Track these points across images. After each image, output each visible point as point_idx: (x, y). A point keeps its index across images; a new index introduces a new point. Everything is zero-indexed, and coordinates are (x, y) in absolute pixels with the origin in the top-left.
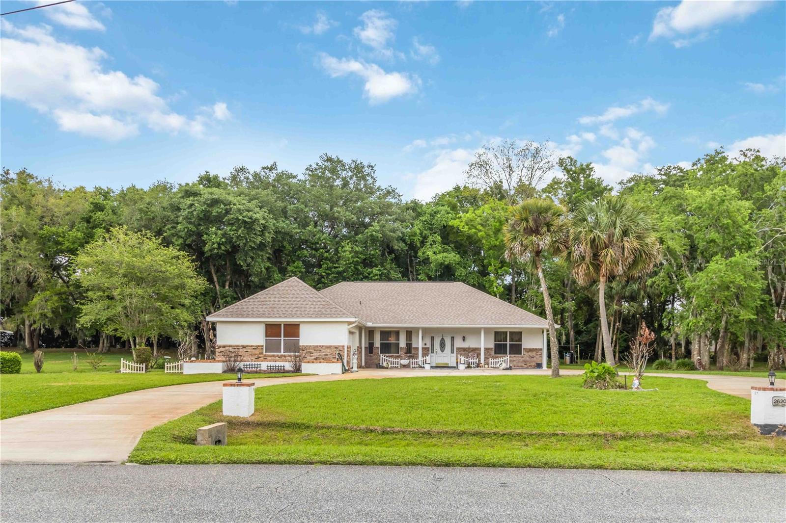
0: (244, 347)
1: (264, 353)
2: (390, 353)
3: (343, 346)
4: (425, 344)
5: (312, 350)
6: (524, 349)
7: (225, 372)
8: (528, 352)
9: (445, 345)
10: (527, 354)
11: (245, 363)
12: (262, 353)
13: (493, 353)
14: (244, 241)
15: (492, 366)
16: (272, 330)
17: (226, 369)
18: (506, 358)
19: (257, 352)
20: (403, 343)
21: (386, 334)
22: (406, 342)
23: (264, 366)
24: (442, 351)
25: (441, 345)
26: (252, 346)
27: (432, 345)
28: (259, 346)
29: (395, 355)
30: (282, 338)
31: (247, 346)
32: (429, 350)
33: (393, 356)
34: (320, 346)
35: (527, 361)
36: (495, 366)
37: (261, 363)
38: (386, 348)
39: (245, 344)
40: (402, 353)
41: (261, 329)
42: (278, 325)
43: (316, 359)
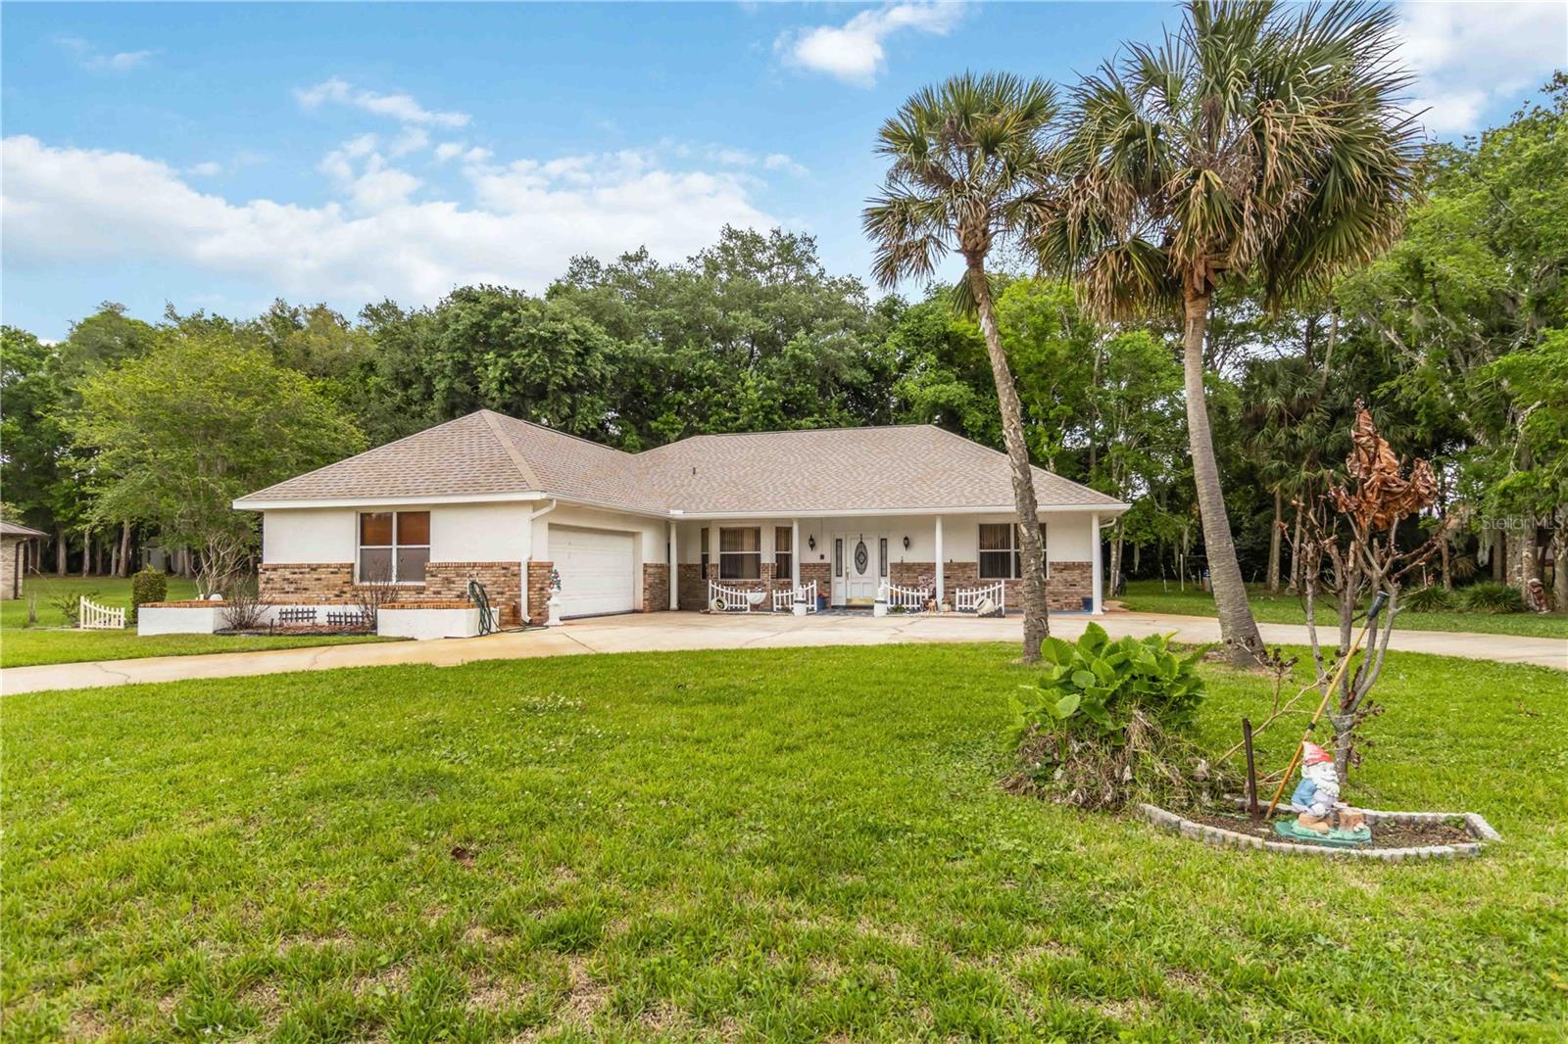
0: (314, 569)
1: (357, 581)
2: (742, 577)
3: (519, 565)
4: (822, 557)
5: (451, 575)
6: (1052, 564)
7: (215, 632)
8: (1061, 571)
9: (866, 558)
10: (1058, 576)
11: (285, 608)
12: (352, 583)
13: (976, 574)
15: (963, 606)
16: (372, 527)
17: (227, 624)
18: (997, 587)
19: (339, 579)
20: (768, 556)
21: (732, 534)
22: (774, 553)
23: (322, 614)
24: (861, 571)
25: (857, 558)
26: (328, 566)
27: (839, 558)
28: (342, 566)
29: (750, 580)
30: (394, 547)
31: (319, 566)
32: (829, 570)
33: (746, 583)
34: (469, 565)
35: (1061, 594)
36: (969, 606)
37: (317, 608)
38: (734, 568)
39: (314, 561)
40: (766, 577)
41: (349, 527)
42: (384, 519)
43: (461, 596)
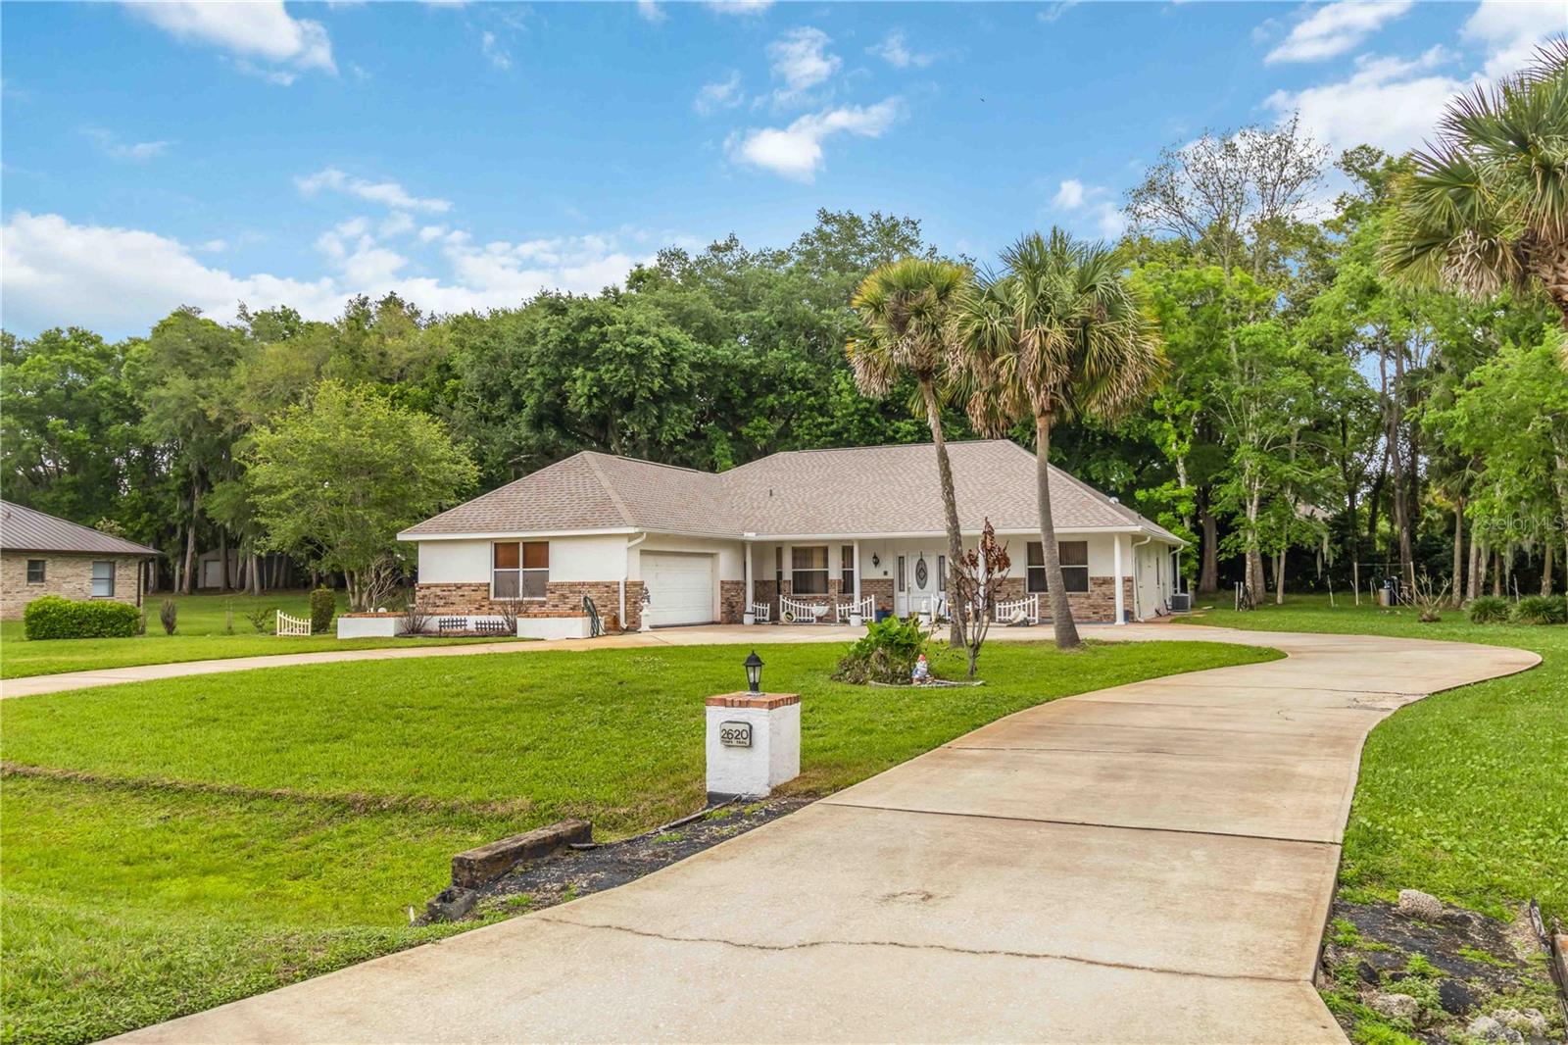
0: (459, 587)
1: (492, 598)
2: (813, 592)
3: (618, 583)
4: (886, 573)
5: (566, 592)
6: (1092, 579)
7: (396, 636)
8: (1100, 585)
9: (926, 574)
10: (1097, 590)
11: (443, 618)
12: (488, 598)
13: (1024, 588)
14: (630, 389)
15: (1002, 617)
16: (504, 554)
17: (404, 630)
18: (1032, 600)
19: (479, 595)
20: (835, 573)
21: (803, 553)
22: (841, 570)
23: (472, 622)
24: (922, 586)
25: (918, 574)
26: (470, 585)
27: (901, 575)
28: (481, 585)
29: (818, 595)
30: (521, 569)
31: (463, 585)
32: (892, 585)
33: (815, 598)
34: (579, 584)
35: (1100, 606)
36: (1007, 618)
37: (467, 617)
38: (804, 584)
39: (459, 581)
40: (833, 592)
41: (486, 554)
42: (512, 546)
43: (573, 608)
